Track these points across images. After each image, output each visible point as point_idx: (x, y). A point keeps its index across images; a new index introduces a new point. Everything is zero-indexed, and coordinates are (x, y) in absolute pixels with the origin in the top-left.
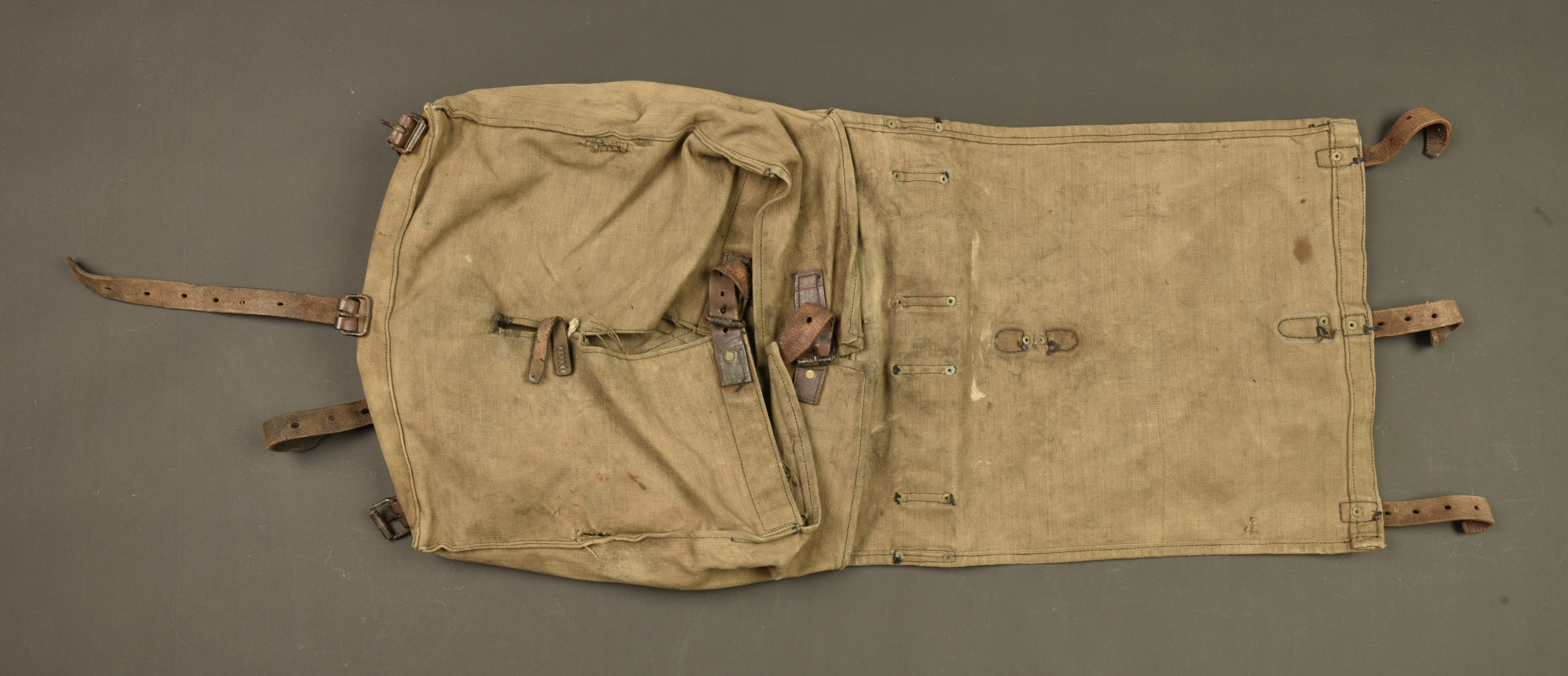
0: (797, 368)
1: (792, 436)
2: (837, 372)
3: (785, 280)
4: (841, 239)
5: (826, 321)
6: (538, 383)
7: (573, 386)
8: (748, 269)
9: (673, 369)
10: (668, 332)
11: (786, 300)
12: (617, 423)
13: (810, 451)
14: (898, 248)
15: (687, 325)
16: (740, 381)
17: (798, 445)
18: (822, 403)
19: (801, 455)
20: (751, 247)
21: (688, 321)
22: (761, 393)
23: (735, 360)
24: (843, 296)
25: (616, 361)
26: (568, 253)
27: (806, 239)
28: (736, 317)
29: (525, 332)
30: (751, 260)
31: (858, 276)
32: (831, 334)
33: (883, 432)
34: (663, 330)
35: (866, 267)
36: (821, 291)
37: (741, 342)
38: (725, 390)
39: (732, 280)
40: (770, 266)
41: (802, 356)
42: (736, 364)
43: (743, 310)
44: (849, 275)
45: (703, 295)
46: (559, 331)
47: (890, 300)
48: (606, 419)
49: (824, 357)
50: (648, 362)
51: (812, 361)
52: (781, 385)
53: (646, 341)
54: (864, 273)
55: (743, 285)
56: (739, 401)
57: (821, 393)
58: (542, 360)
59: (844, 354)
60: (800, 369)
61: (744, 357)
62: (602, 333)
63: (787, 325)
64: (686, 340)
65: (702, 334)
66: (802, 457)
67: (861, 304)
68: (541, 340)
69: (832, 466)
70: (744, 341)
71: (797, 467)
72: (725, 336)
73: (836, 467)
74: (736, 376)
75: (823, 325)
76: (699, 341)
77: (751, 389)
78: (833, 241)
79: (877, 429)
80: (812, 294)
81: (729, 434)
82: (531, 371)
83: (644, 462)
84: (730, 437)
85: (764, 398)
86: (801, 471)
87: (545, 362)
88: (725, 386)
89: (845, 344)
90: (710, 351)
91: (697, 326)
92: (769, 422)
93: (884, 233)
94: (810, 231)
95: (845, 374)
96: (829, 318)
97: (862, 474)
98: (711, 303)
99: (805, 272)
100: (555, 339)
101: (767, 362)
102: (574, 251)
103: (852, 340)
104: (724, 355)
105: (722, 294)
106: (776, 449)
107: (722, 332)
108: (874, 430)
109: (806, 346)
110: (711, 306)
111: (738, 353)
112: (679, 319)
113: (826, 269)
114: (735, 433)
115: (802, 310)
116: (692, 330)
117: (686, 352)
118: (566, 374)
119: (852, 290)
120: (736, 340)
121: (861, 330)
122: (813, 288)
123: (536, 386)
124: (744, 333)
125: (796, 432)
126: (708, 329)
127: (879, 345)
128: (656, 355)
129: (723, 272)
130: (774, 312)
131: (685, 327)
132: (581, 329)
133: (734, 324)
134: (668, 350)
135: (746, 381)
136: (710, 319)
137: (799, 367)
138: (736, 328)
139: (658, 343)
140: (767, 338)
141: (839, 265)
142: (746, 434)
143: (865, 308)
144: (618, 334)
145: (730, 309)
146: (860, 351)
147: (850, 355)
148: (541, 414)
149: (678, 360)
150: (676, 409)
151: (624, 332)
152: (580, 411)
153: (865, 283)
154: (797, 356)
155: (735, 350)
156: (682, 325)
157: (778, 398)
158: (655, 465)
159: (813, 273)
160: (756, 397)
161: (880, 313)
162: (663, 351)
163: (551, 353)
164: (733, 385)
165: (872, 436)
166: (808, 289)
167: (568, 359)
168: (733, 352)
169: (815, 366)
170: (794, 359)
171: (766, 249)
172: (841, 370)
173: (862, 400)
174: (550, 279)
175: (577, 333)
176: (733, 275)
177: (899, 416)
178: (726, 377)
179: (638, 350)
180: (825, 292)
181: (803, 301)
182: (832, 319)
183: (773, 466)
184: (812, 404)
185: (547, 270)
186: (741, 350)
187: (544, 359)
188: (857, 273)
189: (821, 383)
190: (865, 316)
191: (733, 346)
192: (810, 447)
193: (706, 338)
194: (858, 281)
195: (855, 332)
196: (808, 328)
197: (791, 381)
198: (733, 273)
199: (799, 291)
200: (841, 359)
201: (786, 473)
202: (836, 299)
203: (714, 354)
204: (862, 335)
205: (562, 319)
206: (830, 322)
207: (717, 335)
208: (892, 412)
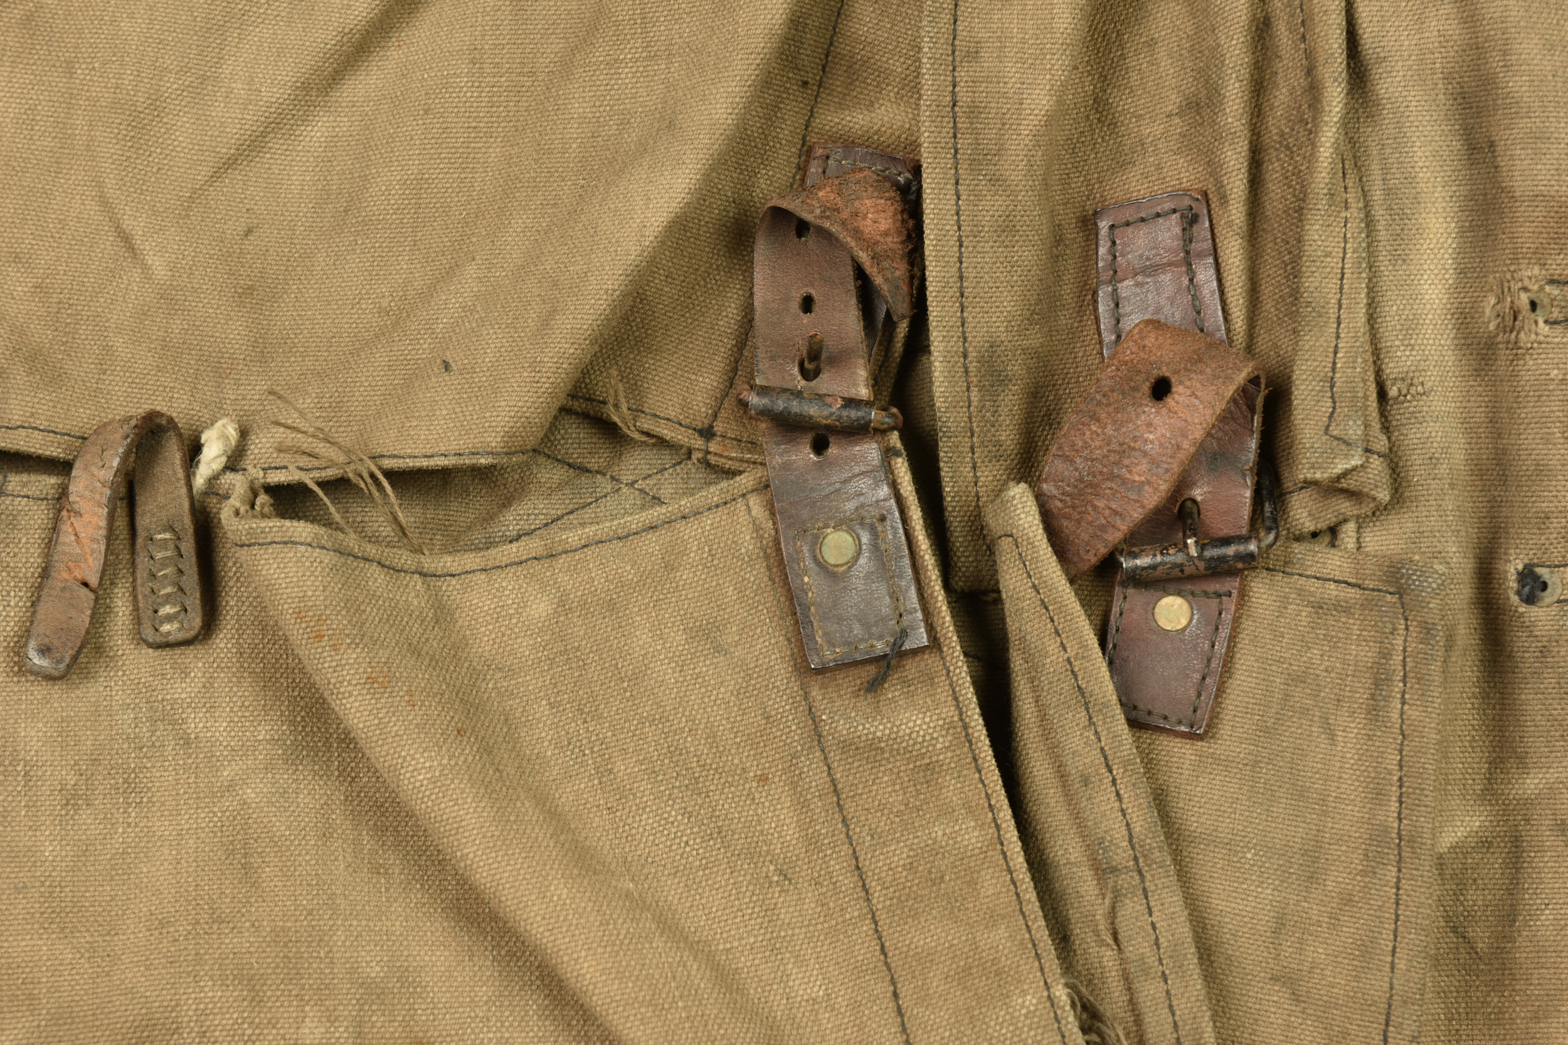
0: (1118, 590)
1: (1103, 871)
2: (1284, 602)
3: (1058, 239)
4: (1279, 66)
5: (1230, 391)
6: (61, 678)
7: (209, 685)
8: (904, 201)
9: (611, 606)
10: (593, 463)
11: (1064, 319)
12: (380, 831)
13: (1184, 931)
14: (1518, 85)
15: (667, 433)
16: (880, 647)
17: (1131, 909)
18: (1225, 730)
19: (1147, 950)
20: (916, 118)
21: (672, 414)
22: (969, 693)
23: (862, 561)
24: (1295, 294)
25: (377, 578)
26: (205, 171)
27: (1134, 76)
28: (864, 392)
29: (25, 477)
30: (917, 170)
31: (1356, 205)
32: (1253, 444)
33: (1485, 844)
34: (575, 457)
35: (1385, 170)
36: (1205, 275)
37: (884, 491)
38: (823, 686)
39: (843, 246)
40: (994, 180)
41: (1135, 540)
42: (868, 576)
43: (893, 368)
44: (1319, 203)
45: (732, 311)
46: (157, 469)
47: (1493, 301)
48: (337, 817)
49: (1226, 541)
50: (507, 582)
51: (1179, 558)
52: (1053, 658)
53: (507, 503)
54: (1377, 195)
55: (886, 264)
56: (880, 729)
57: (1221, 690)
58: (86, 584)
59: (1310, 526)
60: (1130, 591)
61: (898, 548)
62: (330, 473)
63: (1070, 418)
64: (665, 492)
65: (728, 464)
66: (1152, 960)
67: (1372, 319)
68: (83, 505)
69: (1279, 995)
70: (894, 486)
71: (1132, 1002)
72: (820, 466)
73: (1296, 998)
74: (867, 626)
75: (1220, 407)
76: (715, 492)
77: (929, 679)
78: (1245, 73)
79: (1461, 833)
80: (1169, 291)
81: (839, 866)
82: (39, 629)
83: (483, 992)
84: (848, 881)
85: (985, 714)
86: (1149, 1019)
87: (100, 593)
88: (821, 671)
89: (1315, 483)
90: (757, 529)
91: (707, 433)
92: (1006, 814)
93: (1453, 28)
94: (1152, 43)
95: (1319, 607)
96: (1241, 377)
97: (1410, 1028)
98: (759, 342)
99: (1137, 204)
100: (140, 499)
101: (994, 572)
102: (230, 163)
103: (1340, 467)
104: (817, 542)
105: (807, 304)
106: (1040, 926)
107: (804, 454)
108: (1448, 839)
109: (1152, 498)
110: (761, 354)
111: (874, 534)
112: (637, 411)
113: (1220, 187)
114: (865, 864)
115: (1129, 350)
116: (689, 453)
117: (664, 536)
118: (181, 636)
119: (1334, 262)
120: (863, 484)
121: (1376, 425)
122: (1170, 264)
123: (57, 691)
124: (897, 454)
125: (1122, 855)
126: (754, 445)
127: (1452, 486)
128: (541, 551)
129: (808, 217)
130: (1016, 368)
131: (661, 443)
132: (248, 463)
133: (854, 414)
134: (590, 530)
135: (907, 646)
136: (754, 399)
137: (1124, 584)
138: (858, 431)
139: (554, 506)
140: (987, 475)
141: (1274, 172)
142: (910, 867)
143: (1390, 336)
144: (390, 474)
145: (839, 360)
146: (1379, 511)
147: (1333, 531)
148: (72, 800)
149: (629, 573)
150: (619, 766)
151: (411, 463)
152: (231, 787)
153: (1382, 235)
154: (1114, 537)
155: (862, 524)
156: (648, 434)
157: (1043, 717)
158: (533, 1004)
159: (1168, 206)
160: (951, 712)
161: (1450, 357)
162: (573, 537)
163: (125, 556)
164: (856, 664)
165: (1440, 863)
166: (1152, 269)
167: (191, 579)
168: (851, 530)
169: (1191, 578)
170: (1103, 551)
171: (974, 111)
172: (1300, 592)
173: (1395, 715)
174: (137, 274)
175: (230, 477)
176: (843, 223)
177: (1552, 775)
178: (825, 634)
179: (478, 536)
180: (1220, 280)
181: (1132, 320)
182: (1254, 381)
183: (1029, 1000)
184: (1183, 735)
185: (126, 239)
186: (883, 519)
187: (94, 581)
188: (1351, 197)
189: (1220, 648)
190: (1391, 369)
191: (850, 506)
192: (1182, 916)
193: (745, 481)
194: (1355, 226)
195: (1354, 430)
196: (1157, 420)
197: (1093, 641)
198: (845, 215)
199: (1115, 277)
200: (1298, 548)
201: (1085, 1030)
202: (1268, 305)
203: (777, 542)
204: (1381, 443)
205: (171, 420)
206: (1246, 394)
207: (786, 467)
208: (1522, 762)
